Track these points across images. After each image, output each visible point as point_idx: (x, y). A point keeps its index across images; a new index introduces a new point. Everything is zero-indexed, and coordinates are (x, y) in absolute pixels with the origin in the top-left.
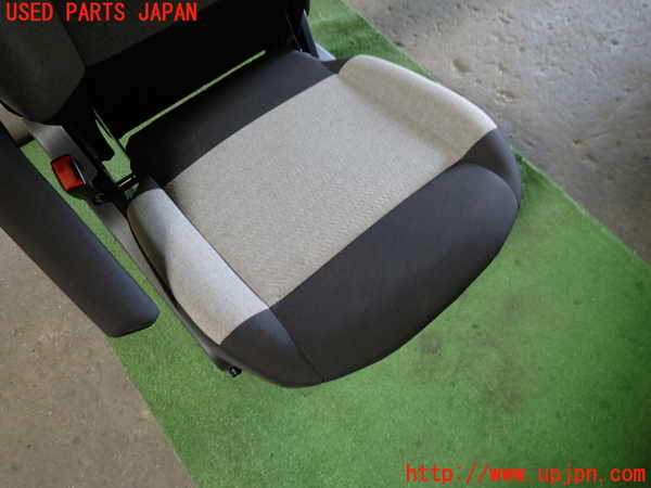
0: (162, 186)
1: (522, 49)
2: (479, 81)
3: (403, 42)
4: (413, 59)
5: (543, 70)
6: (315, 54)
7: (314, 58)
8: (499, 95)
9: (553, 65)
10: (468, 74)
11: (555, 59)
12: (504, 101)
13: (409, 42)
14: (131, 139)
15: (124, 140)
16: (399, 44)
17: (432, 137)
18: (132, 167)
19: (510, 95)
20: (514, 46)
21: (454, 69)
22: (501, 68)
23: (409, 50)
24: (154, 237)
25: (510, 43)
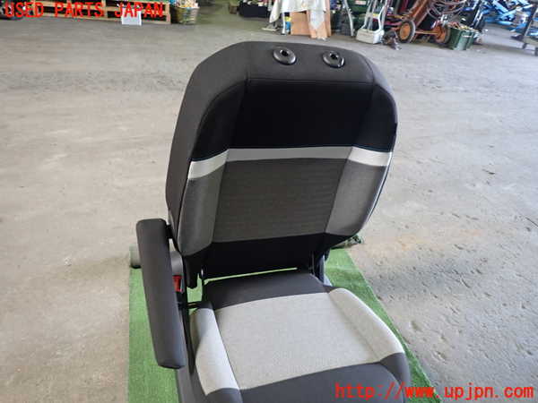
0: (214, 310)
1: (460, 332)
2: (425, 340)
3: (383, 298)
4: (385, 309)
5: (471, 350)
6: (322, 280)
7: (320, 282)
8: (436, 354)
9: (480, 350)
10: (419, 333)
11: (483, 347)
12: (439, 359)
13: (386, 299)
14: (210, 282)
15: (206, 282)
16: (379, 298)
17: (366, 344)
18: (203, 297)
19: (444, 357)
20: (455, 327)
21: (410, 326)
22: (443, 338)
23: (384, 303)
24: (200, 330)
25: (453, 325)
